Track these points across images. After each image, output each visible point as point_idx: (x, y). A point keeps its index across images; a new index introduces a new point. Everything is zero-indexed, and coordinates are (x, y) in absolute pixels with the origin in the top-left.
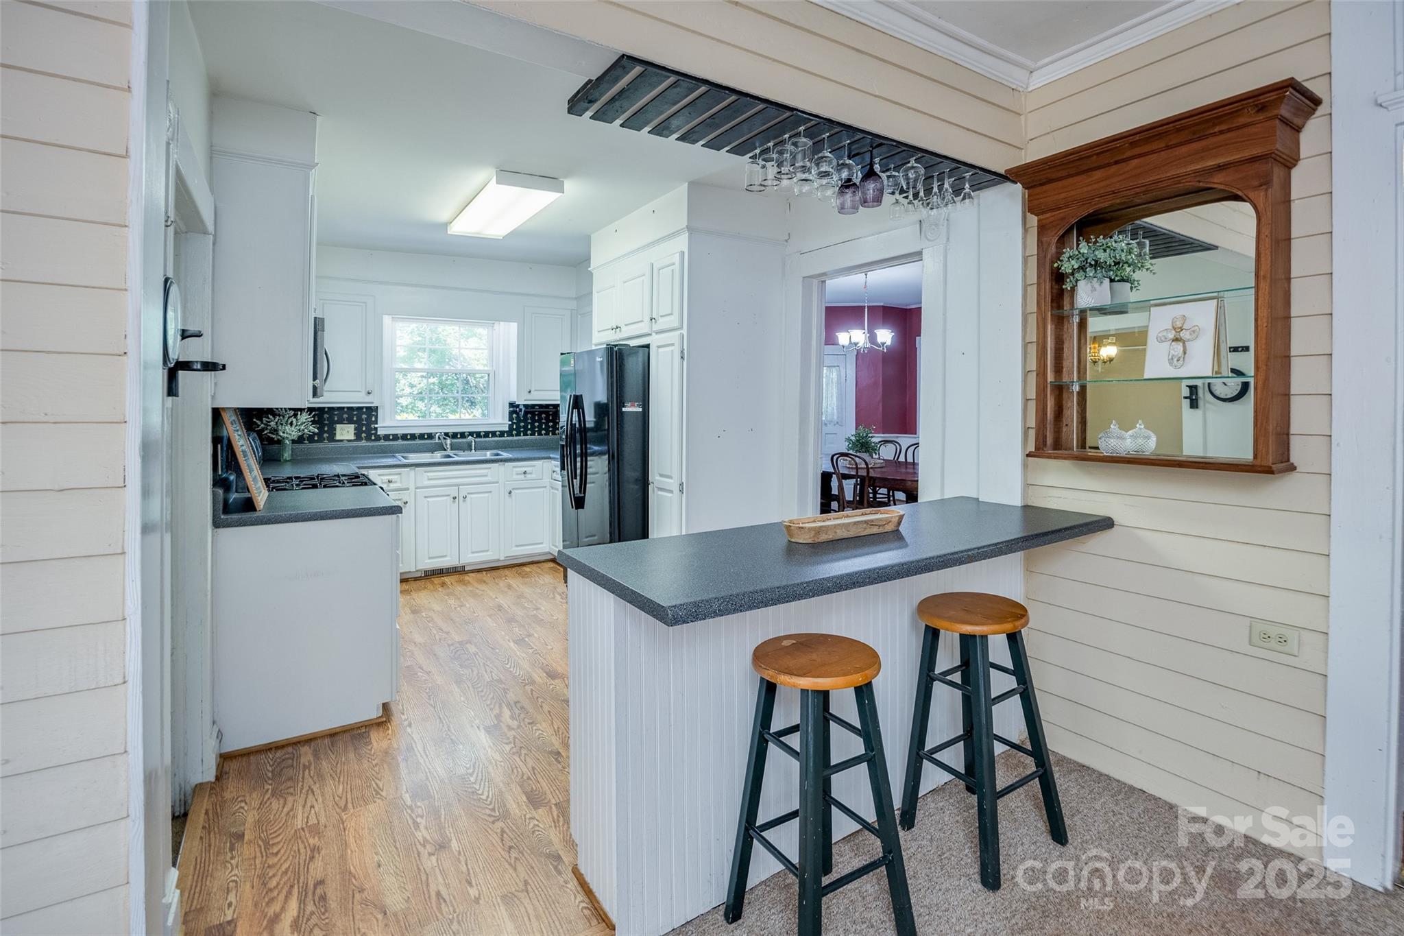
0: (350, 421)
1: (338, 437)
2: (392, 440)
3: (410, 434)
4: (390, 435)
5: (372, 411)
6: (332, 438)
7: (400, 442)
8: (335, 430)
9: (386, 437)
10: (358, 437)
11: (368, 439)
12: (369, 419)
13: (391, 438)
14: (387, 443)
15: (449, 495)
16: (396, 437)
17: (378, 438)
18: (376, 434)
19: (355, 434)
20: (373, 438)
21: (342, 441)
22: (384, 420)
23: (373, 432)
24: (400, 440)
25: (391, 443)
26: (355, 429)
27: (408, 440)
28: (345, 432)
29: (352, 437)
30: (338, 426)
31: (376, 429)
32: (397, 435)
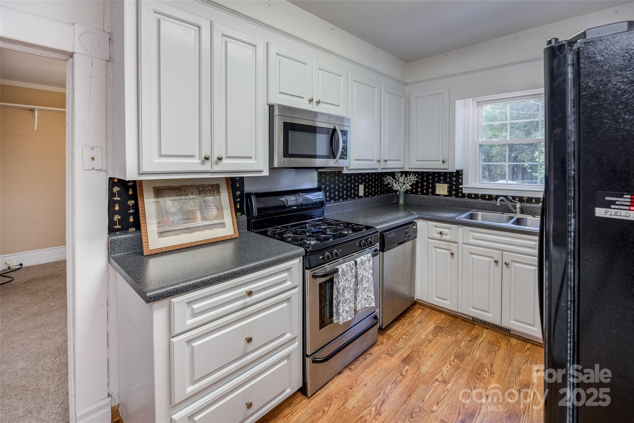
0: (445, 182)
1: (437, 192)
2: (474, 198)
3: (488, 195)
4: (472, 194)
5: (459, 174)
6: (434, 193)
7: (480, 200)
8: (436, 188)
9: (470, 196)
10: (450, 195)
11: (457, 196)
12: (457, 181)
13: (473, 196)
14: (469, 200)
15: (492, 257)
16: (476, 196)
17: (463, 196)
18: (462, 192)
19: (448, 191)
20: (460, 195)
21: (439, 195)
22: (467, 183)
23: (460, 191)
24: (480, 199)
25: (472, 200)
26: (448, 188)
27: (486, 199)
28: (442, 189)
29: (446, 193)
30: (438, 185)
31: (462, 188)
32: (478, 194)
